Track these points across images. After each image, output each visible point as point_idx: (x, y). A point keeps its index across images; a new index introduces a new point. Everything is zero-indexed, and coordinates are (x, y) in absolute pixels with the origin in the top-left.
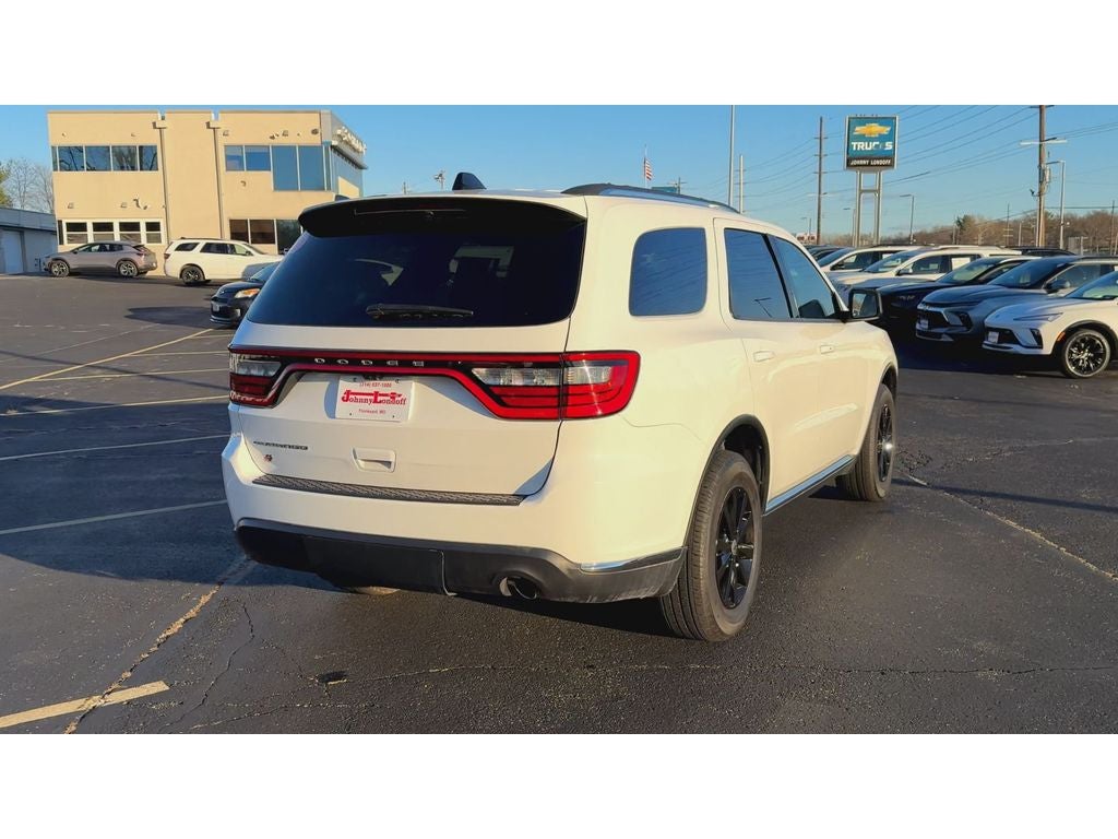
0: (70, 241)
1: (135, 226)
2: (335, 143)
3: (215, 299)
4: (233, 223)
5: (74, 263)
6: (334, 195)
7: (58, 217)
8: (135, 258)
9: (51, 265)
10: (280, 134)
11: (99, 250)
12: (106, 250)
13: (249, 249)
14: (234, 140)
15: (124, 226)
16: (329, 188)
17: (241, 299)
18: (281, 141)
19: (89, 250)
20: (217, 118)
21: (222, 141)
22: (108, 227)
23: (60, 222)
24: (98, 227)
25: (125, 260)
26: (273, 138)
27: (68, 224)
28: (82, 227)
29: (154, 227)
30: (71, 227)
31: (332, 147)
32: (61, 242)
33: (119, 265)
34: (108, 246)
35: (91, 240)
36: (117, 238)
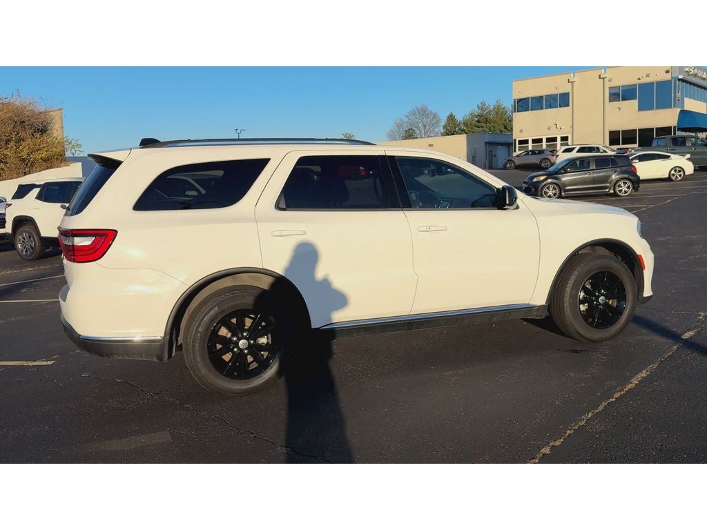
0: (519, 150)
1: (555, 139)
2: (681, 77)
3: (525, 183)
4: (611, 133)
5: (518, 162)
6: (679, 110)
7: (514, 138)
8: (550, 157)
9: (506, 164)
10: (644, 76)
11: (532, 154)
12: (535, 154)
13: (605, 149)
14: (615, 83)
15: (549, 140)
16: (675, 106)
17: (537, 182)
18: (645, 80)
19: (528, 154)
20: (605, 72)
21: (608, 85)
22: (540, 141)
23: (515, 140)
24: (535, 141)
25: (544, 159)
26: (639, 79)
27: (519, 141)
28: (526, 142)
29: (565, 139)
30: (521, 142)
31: (679, 80)
32: (515, 151)
33: (541, 162)
34: (537, 152)
35: (530, 148)
36: (544, 147)
